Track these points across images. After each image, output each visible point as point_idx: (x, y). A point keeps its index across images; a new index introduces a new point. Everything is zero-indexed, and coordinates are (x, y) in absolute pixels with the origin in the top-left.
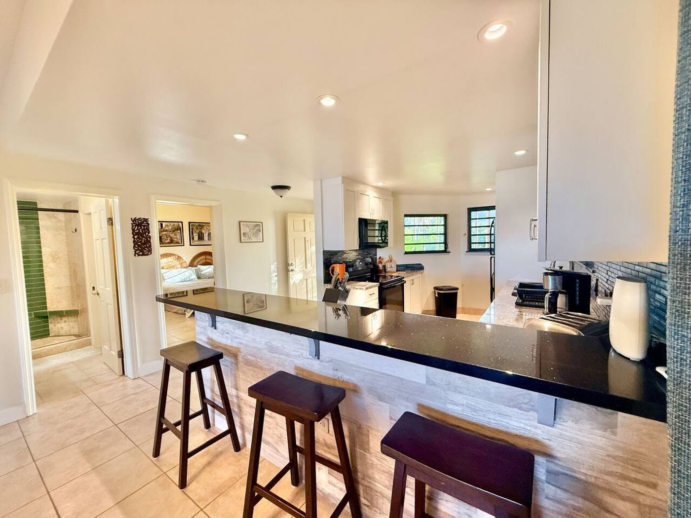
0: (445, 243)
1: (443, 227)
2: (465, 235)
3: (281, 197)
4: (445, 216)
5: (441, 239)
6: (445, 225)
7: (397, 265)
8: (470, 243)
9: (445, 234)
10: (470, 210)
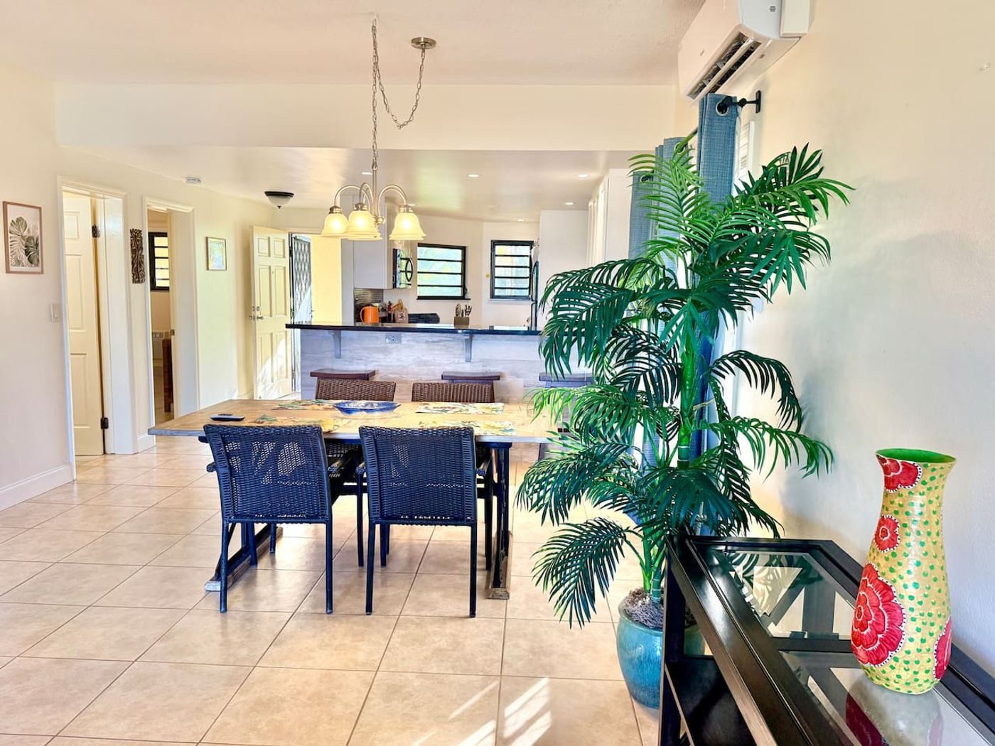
0: (463, 286)
1: (459, 264)
2: (487, 276)
3: (279, 207)
4: (464, 249)
5: (458, 280)
6: (464, 261)
7: (409, 315)
8: (493, 288)
9: (463, 274)
10: (495, 243)
